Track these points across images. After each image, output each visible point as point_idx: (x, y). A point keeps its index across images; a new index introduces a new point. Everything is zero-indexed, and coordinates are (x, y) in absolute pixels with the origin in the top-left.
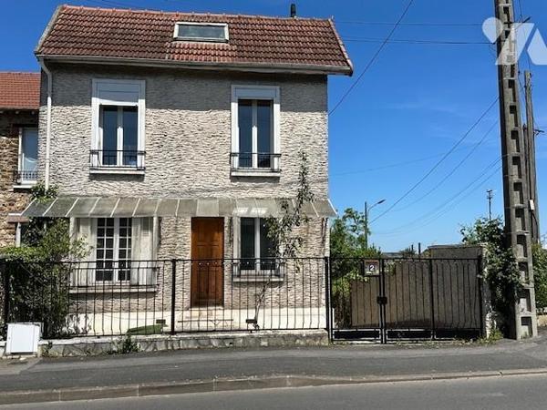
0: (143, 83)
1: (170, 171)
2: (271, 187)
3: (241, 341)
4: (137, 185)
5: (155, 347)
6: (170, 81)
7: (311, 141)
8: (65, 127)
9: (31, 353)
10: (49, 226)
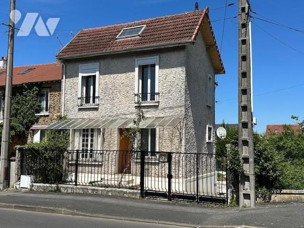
0: (98, 63)
1: (109, 105)
2: (154, 111)
3: (100, 192)
4: (96, 113)
5: (67, 191)
6: (110, 61)
7: (175, 84)
8: (70, 88)
9: (27, 188)
10: (63, 133)
